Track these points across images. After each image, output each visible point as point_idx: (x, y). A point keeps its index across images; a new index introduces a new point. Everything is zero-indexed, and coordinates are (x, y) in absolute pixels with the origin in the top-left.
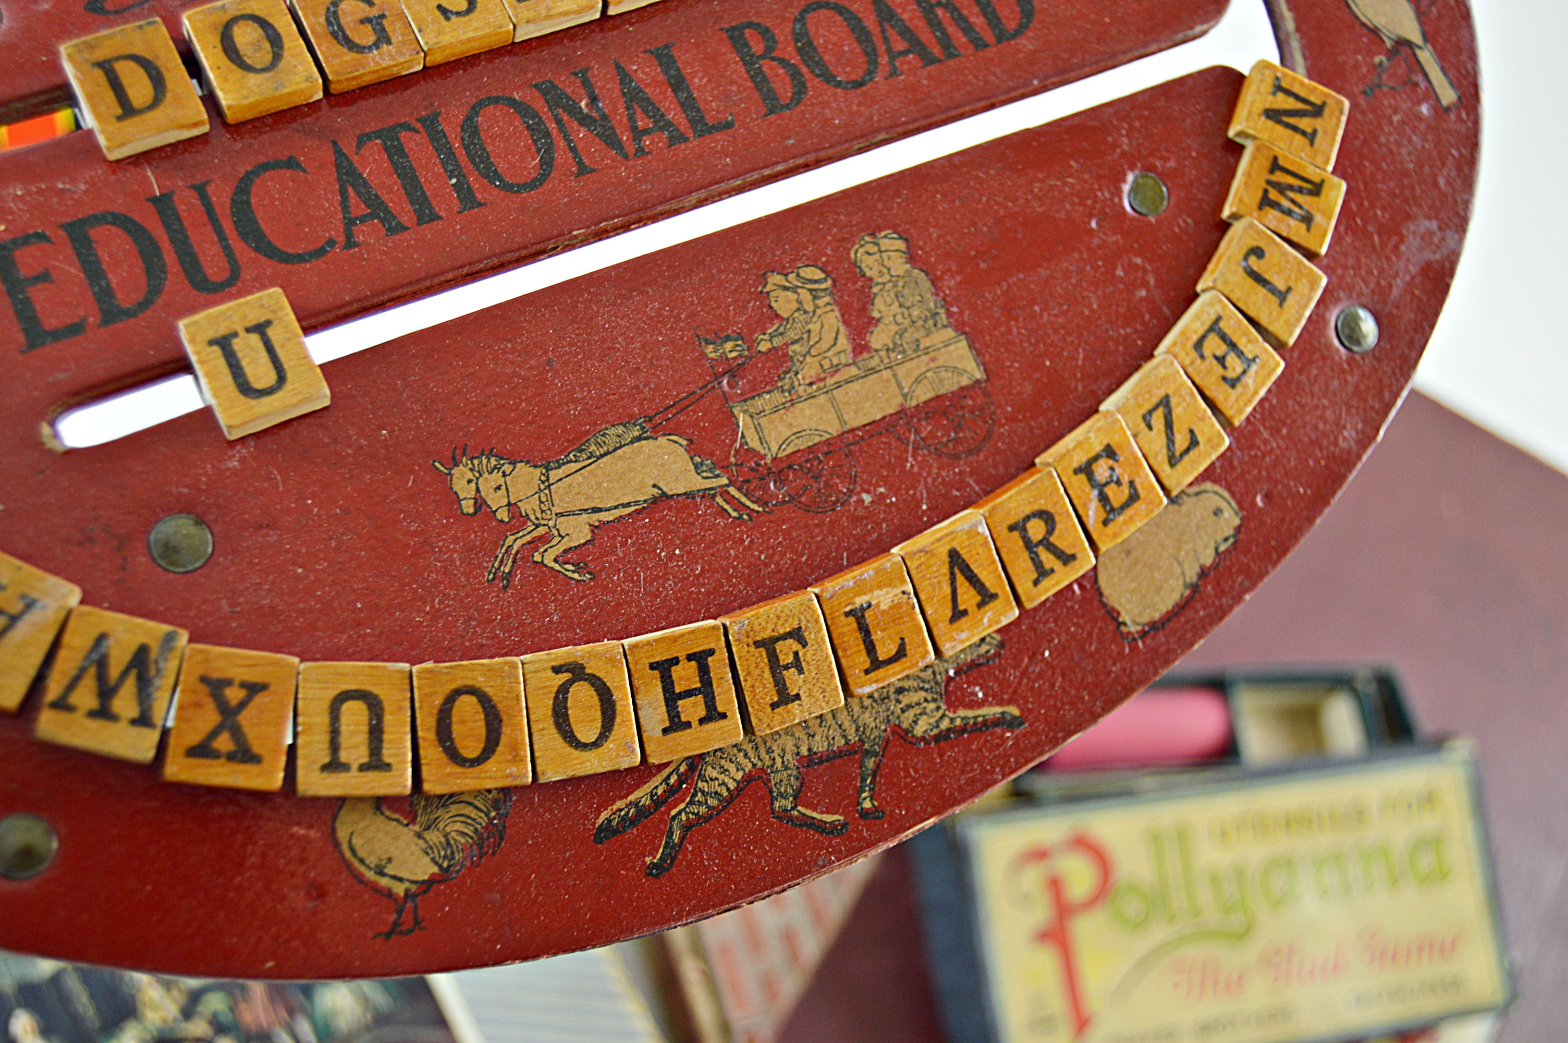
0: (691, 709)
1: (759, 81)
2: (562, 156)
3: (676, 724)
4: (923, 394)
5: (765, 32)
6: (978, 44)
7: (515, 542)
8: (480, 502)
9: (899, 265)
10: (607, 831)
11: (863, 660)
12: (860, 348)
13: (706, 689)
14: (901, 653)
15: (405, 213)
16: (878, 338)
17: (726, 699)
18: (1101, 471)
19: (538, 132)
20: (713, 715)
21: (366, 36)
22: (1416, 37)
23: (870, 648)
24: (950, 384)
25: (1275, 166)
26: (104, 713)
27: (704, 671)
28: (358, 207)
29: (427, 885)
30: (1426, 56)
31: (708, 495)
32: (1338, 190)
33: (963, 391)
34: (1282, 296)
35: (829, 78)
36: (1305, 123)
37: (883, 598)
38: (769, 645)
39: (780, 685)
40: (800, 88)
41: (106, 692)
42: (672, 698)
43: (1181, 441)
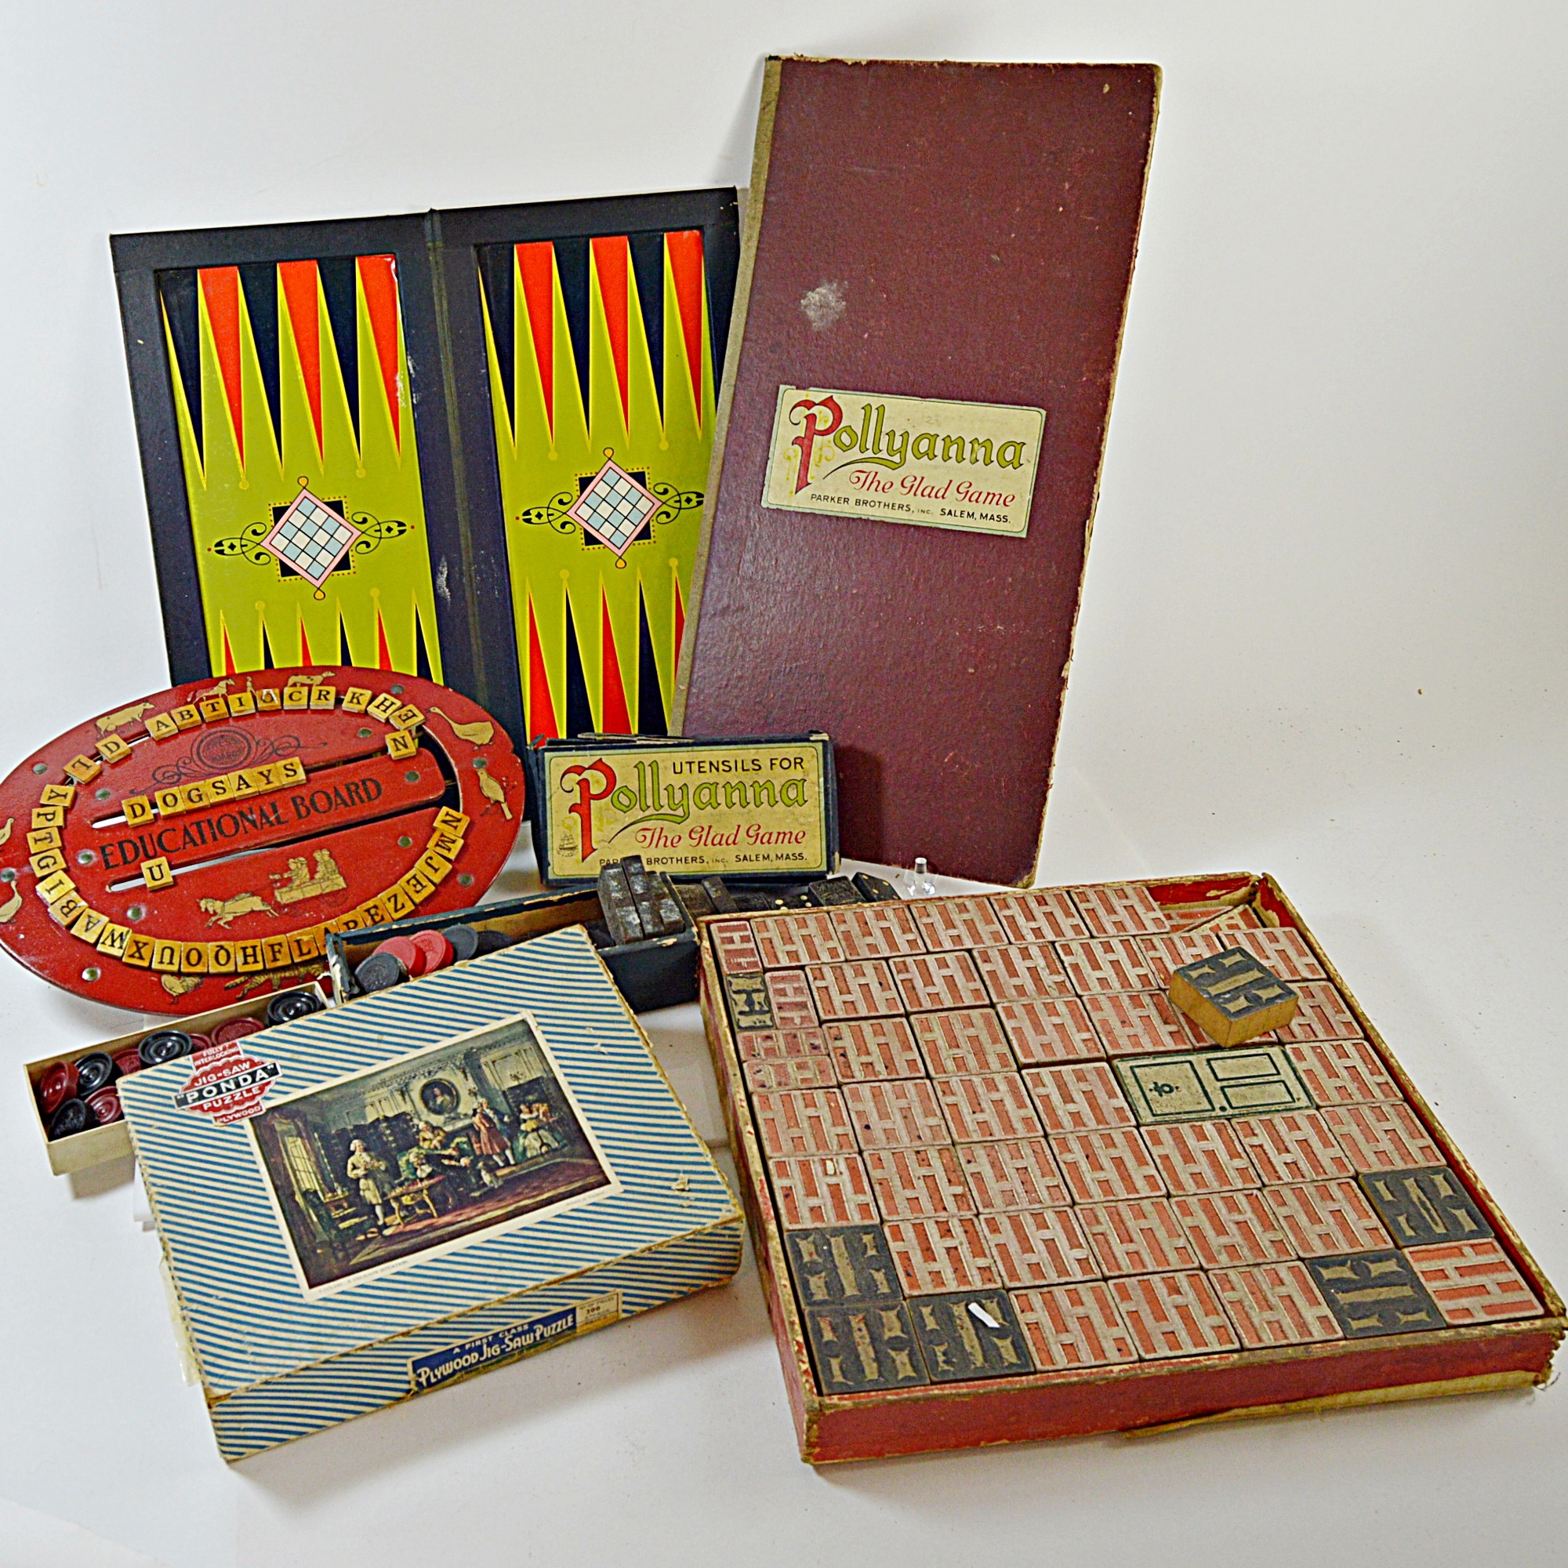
0: (250, 959)
1: (297, 810)
2: (241, 828)
3: (246, 963)
4: (328, 890)
5: (303, 799)
6: (362, 801)
7: (214, 919)
8: (206, 909)
9: (327, 858)
10: (227, 988)
11: (298, 952)
12: (312, 878)
13: (255, 955)
14: (309, 952)
15: (199, 842)
16: (317, 876)
17: (259, 958)
18: (373, 911)
19: (236, 824)
20: (256, 961)
21: (196, 799)
22: (502, 800)
23: (300, 949)
24: (336, 888)
25: (442, 835)
26: (112, 945)
27: (254, 951)
28: (187, 840)
29: (181, 995)
30: (505, 806)
31: (264, 911)
32: (460, 842)
33: (339, 891)
34: (436, 870)
35: (317, 810)
36: (454, 824)
37: (305, 938)
38: (272, 946)
39: (274, 956)
40: (308, 812)
41: (113, 941)
42: (245, 956)
43: (399, 906)
